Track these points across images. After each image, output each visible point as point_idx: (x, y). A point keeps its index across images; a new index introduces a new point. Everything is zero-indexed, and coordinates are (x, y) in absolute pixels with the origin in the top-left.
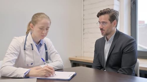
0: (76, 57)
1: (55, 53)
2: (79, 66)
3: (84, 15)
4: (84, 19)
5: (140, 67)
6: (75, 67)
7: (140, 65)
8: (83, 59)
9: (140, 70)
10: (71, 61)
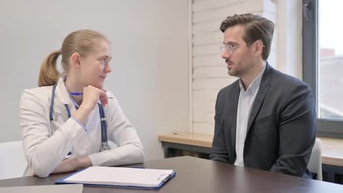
0: (176, 134)
1: (125, 125)
2: (181, 155)
3: (193, 35)
4: (193, 46)
5: (324, 158)
6: (174, 157)
7: (324, 154)
8: (190, 138)
9: (322, 164)
10: (164, 143)
